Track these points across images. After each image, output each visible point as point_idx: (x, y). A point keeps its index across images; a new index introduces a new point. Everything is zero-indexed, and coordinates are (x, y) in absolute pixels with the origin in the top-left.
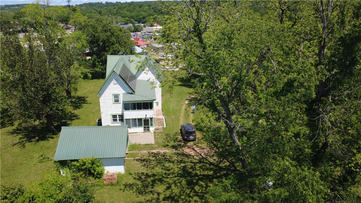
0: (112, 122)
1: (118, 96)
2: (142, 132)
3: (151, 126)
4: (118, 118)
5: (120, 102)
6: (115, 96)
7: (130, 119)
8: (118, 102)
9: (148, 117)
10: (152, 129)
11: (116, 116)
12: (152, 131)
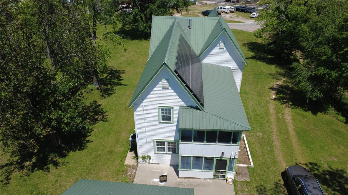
0: (155, 151)
1: (170, 110)
2: (210, 179)
3: (229, 170)
4: (166, 147)
5: (173, 121)
6: (162, 110)
7: (191, 157)
8: (170, 120)
9: (227, 156)
10: (230, 176)
11: (164, 142)
12: (230, 180)
